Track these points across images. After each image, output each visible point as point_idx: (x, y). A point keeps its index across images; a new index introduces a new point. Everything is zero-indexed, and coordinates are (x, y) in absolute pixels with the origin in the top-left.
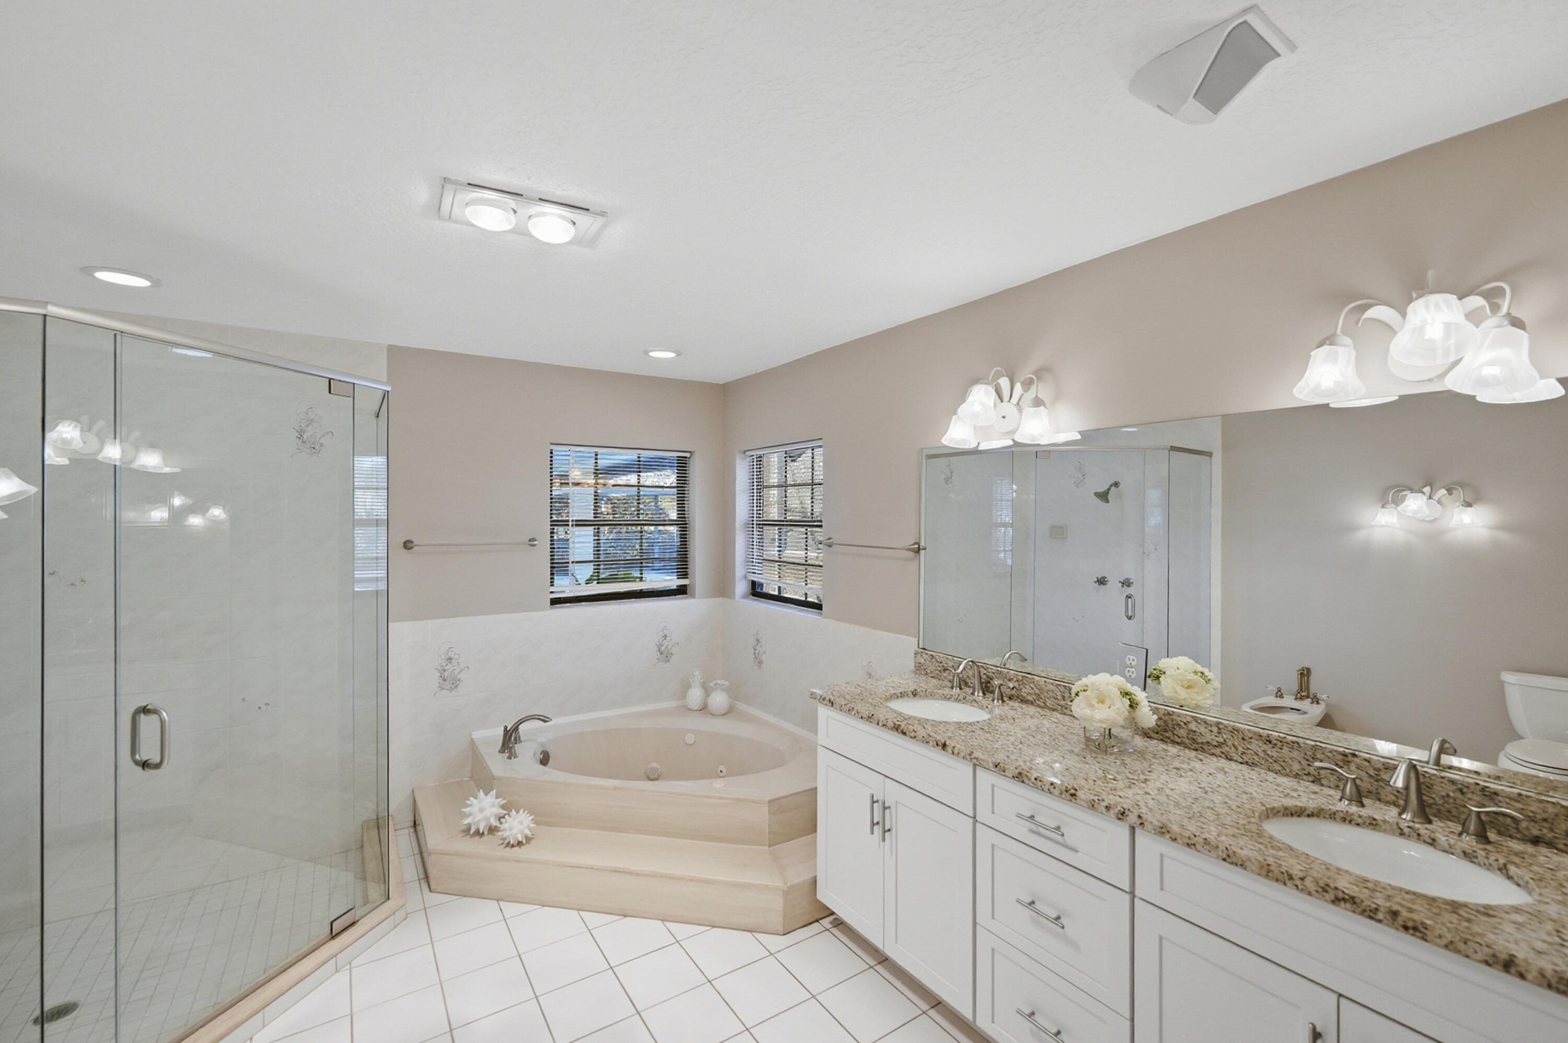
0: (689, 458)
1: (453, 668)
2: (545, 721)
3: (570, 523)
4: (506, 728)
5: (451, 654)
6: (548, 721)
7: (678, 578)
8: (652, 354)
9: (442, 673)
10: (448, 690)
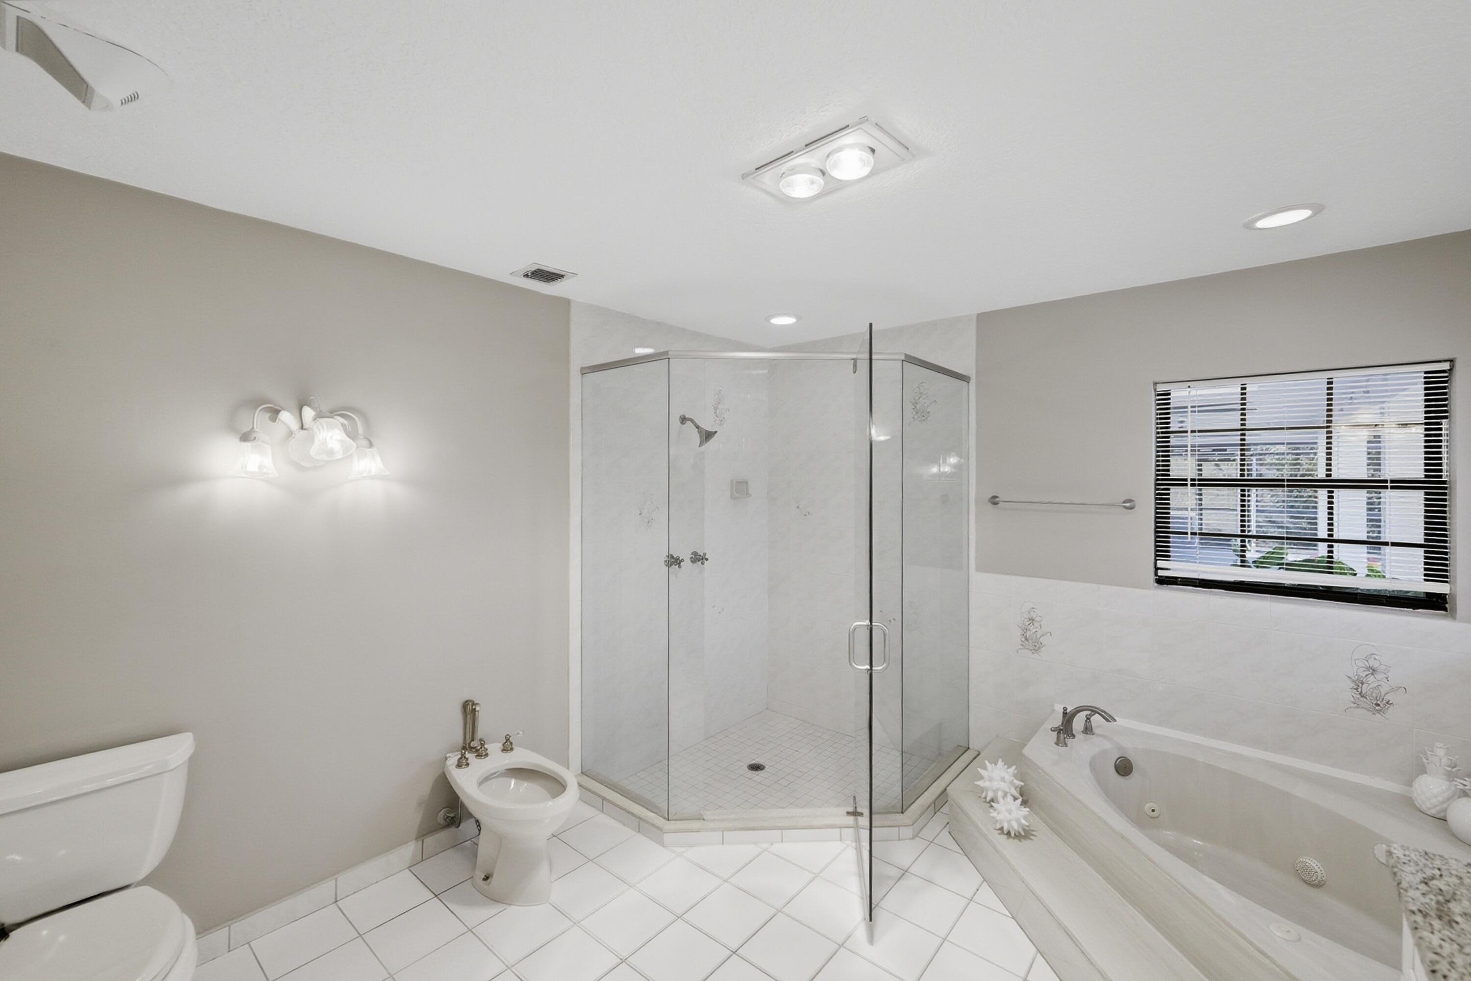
0: (1450, 370)
1: (1035, 630)
2: (1107, 720)
3: (1189, 482)
4: (1065, 709)
5: (1034, 615)
6: (1110, 721)
7: (1425, 580)
8: (1260, 224)
9: (1024, 632)
10: (1031, 650)
